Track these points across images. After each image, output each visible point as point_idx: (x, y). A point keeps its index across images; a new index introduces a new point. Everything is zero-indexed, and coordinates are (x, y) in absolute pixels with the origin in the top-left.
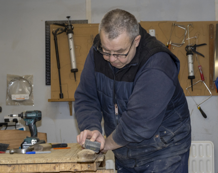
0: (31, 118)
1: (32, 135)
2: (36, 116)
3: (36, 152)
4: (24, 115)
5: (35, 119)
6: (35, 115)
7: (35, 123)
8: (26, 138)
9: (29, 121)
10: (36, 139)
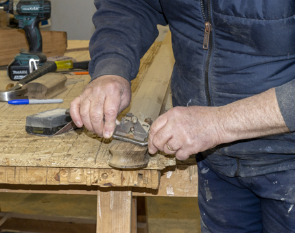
0: (29, 14)
1: (31, 49)
2: (40, 10)
3: (31, 101)
4: (15, 8)
5: (38, 17)
6: (37, 9)
7: (37, 25)
8: (19, 54)
9: (25, 19)
10: (40, 57)
